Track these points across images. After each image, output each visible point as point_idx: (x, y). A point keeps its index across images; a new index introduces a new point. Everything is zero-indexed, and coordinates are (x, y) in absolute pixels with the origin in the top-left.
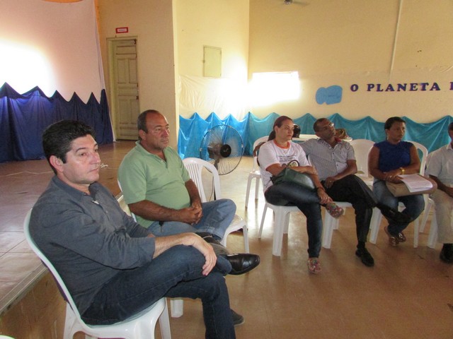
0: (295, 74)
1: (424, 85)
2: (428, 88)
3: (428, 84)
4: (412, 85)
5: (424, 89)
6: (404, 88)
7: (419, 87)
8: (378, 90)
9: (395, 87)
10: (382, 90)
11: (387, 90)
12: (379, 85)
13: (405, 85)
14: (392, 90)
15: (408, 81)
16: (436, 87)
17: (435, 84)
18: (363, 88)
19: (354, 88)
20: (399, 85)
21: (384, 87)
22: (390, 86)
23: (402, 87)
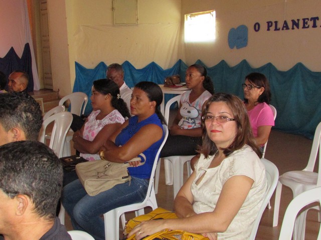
1: (314, 20)
2: (318, 23)
3: (318, 19)
4: (304, 20)
5: (315, 26)
6: (298, 26)
7: (311, 23)
8: (276, 29)
9: (290, 24)
10: (279, 29)
11: (283, 29)
12: (276, 22)
13: (298, 20)
14: (287, 28)
15: (299, 16)
18: (264, 26)
19: (257, 27)
20: (293, 21)
21: (280, 25)
22: (285, 22)
23: (295, 24)
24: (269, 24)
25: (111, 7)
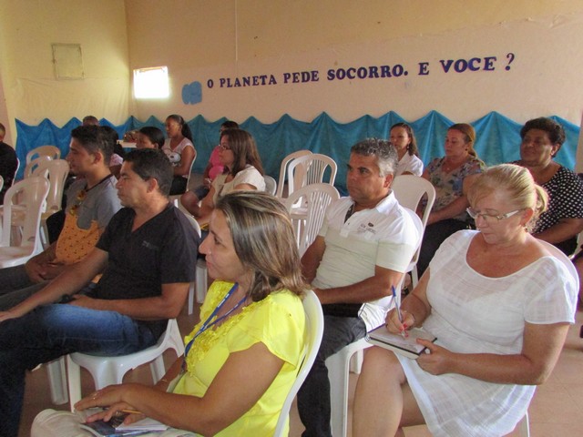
0: (165, 69)
1: (263, 77)
2: (267, 81)
3: (266, 76)
4: (254, 78)
5: (264, 83)
6: (248, 83)
7: (260, 81)
8: (229, 86)
9: (242, 82)
10: (231, 86)
11: (235, 86)
12: (228, 80)
13: (249, 78)
14: (239, 85)
15: (250, 74)
16: (273, 80)
17: (272, 77)
18: (217, 83)
19: (210, 84)
20: (244, 79)
21: (233, 82)
22: (237, 79)
23: (246, 81)
24: (222, 81)
25: (52, 59)
